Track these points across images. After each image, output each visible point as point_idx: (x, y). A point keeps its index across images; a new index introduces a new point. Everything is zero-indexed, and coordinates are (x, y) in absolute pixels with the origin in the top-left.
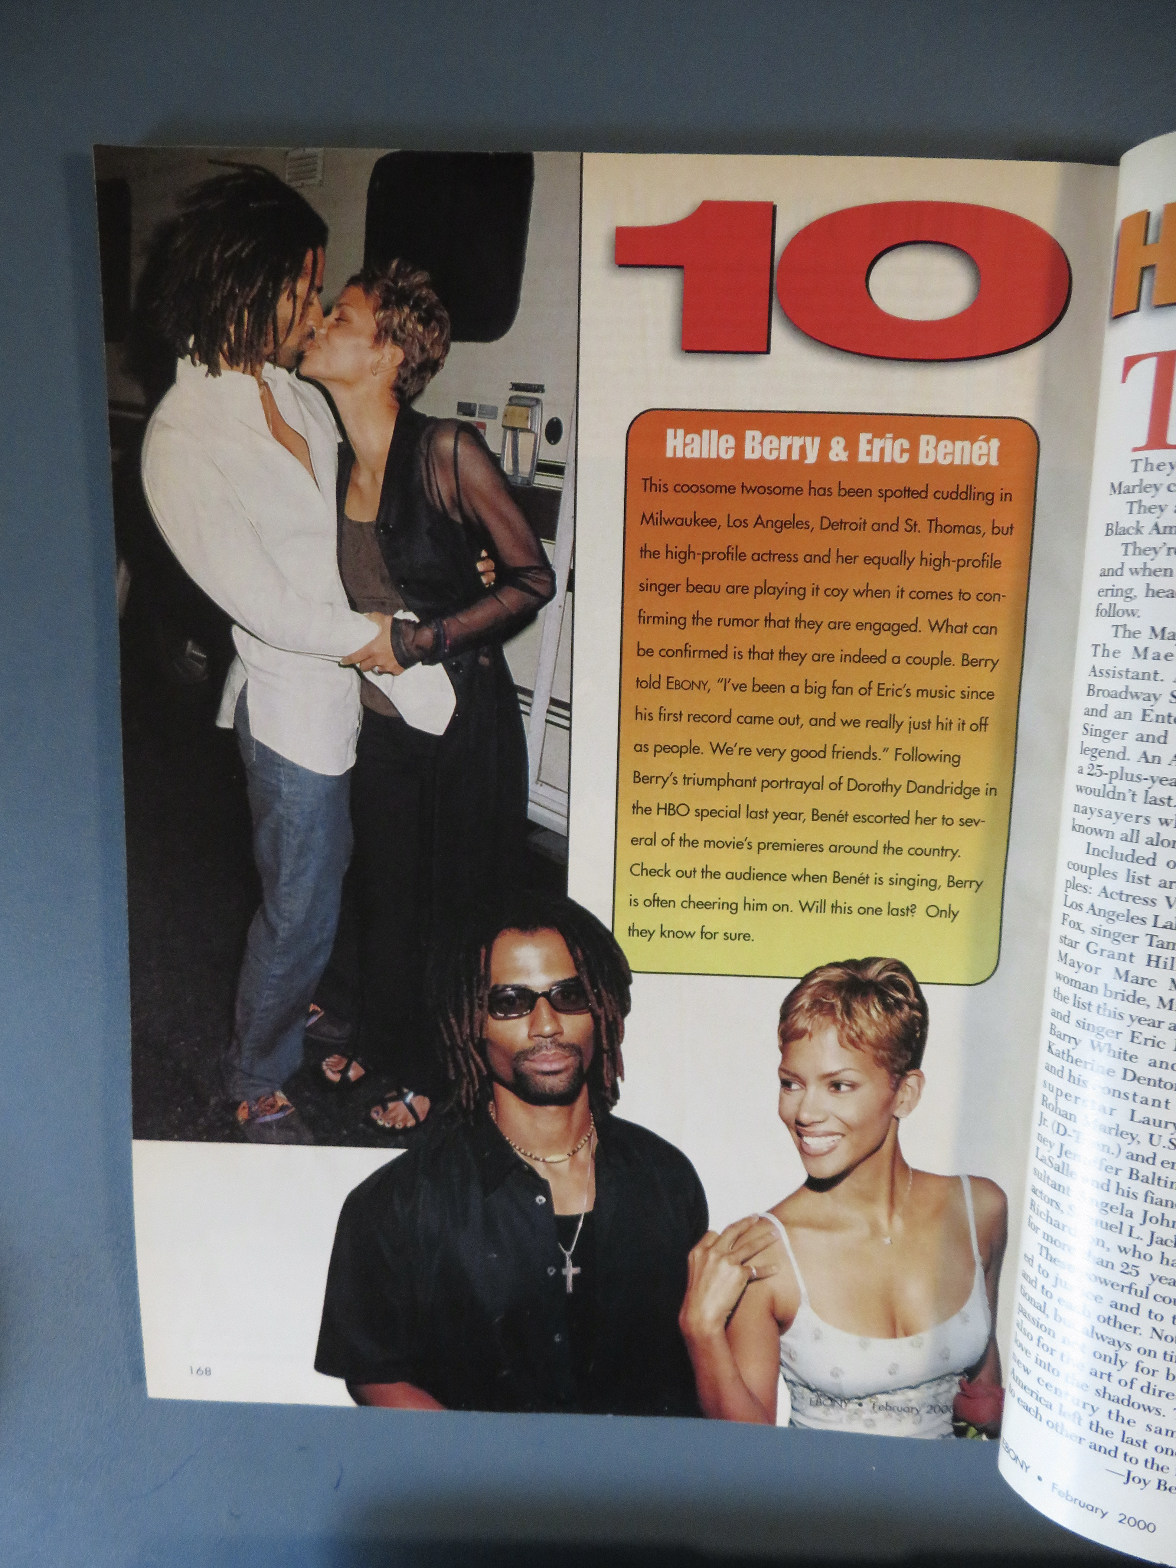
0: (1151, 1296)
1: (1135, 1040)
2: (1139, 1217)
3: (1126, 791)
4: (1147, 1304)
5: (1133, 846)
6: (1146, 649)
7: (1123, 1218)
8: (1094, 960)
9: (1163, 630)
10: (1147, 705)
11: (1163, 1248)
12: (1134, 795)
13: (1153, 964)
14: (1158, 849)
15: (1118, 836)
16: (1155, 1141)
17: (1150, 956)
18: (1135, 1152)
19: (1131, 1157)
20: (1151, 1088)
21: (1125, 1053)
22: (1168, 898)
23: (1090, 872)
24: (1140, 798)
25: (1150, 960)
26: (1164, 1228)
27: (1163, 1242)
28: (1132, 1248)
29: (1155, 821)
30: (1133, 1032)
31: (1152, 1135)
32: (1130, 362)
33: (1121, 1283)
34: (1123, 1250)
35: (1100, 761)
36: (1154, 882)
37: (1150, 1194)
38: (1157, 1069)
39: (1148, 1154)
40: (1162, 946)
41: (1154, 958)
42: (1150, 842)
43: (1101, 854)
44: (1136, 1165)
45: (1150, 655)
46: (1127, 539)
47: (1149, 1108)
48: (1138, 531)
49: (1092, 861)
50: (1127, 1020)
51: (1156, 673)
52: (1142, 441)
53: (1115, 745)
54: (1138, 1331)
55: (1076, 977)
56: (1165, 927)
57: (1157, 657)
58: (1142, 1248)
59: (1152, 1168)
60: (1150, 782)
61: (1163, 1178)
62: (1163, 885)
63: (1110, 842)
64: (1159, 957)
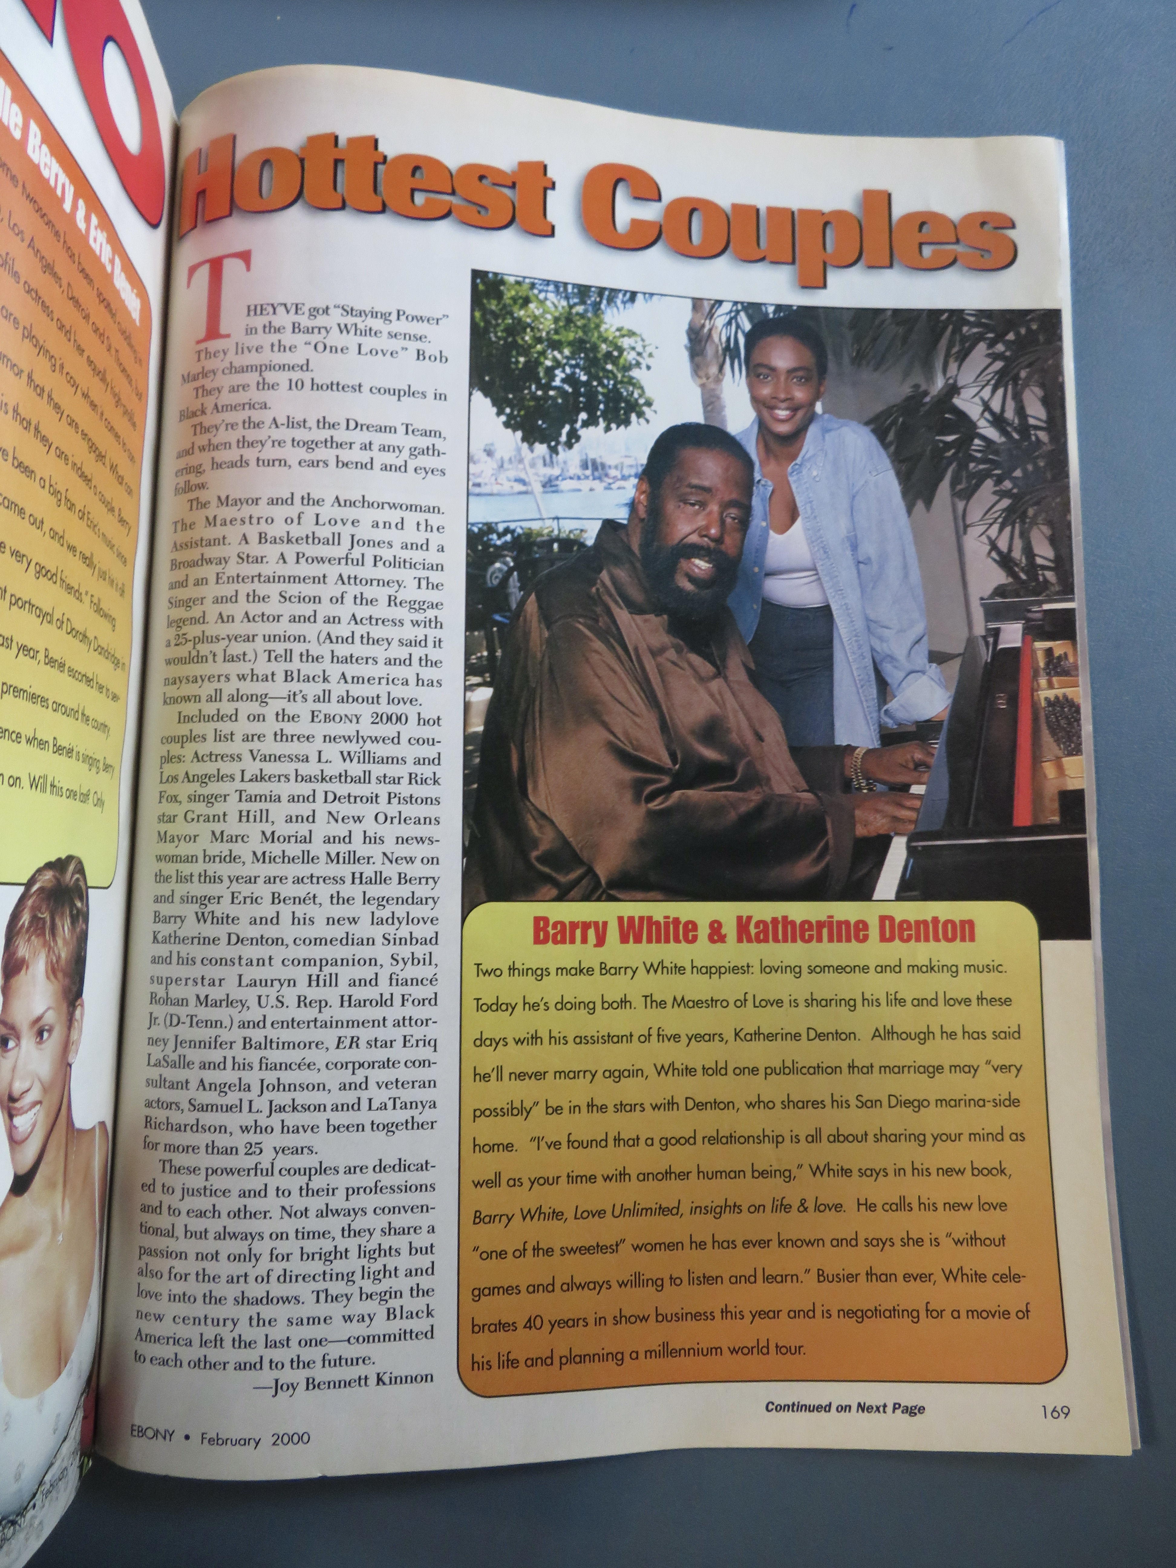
0: (276, 1171)
1: (236, 901)
2: (256, 1088)
3: (208, 654)
4: (273, 1182)
5: (217, 705)
6: (215, 517)
7: (242, 1095)
8: (191, 829)
9: (227, 497)
10: (219, 568)
11: (283, 1115)
12: (214, 655)
13: (244, 819)
14: (239, 705)
15: (204, 699)
16: (263, 1003)
17: (241, 812)
18: (246, 1019)
19: (243, 1025)
20: (254, 947)
21: (228, 917)
22: (251, 751)
23: (181, 740)
24: (220, 658)
25: (241, 816)
26: (281, 1093)
27: (282, 1109)
28: (253, 1124)
29: (233, 678)
30: (233, 893)
31: (260, 997)
32: (192, 270)
33: (246, 1167)
34: (245, 1129)
35: (185, 629)
36: (238, 737)
37: (264, 1061)
38: (258, 927)
39: (258, 1018)
40: (250, 799)
41: (244, 813)
42: (232, 699)
43: (190, 719)
44: (249, 1032)
45: (218, 522)
46: (196, 420)
47: (254, 968)
48: (203, 412)
49: (183, 729)
50: (226, 882)
51: (224, 538)
52: (202, 334)
53: (196, 612)
54: (268, 1215)
55: (177, 852)
56: (251, 780)
57: (224, 523)
58: (263, 1122)
59: (263, 1032)
60: (226, 642)
61: (275, 1040)
62: (247, 739)
63: (198, 706)
64: (248, 812)
